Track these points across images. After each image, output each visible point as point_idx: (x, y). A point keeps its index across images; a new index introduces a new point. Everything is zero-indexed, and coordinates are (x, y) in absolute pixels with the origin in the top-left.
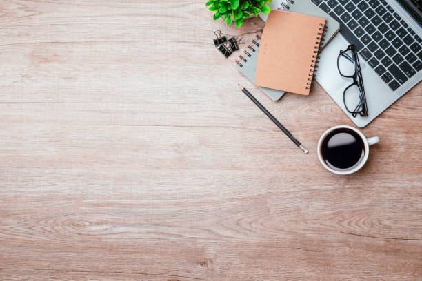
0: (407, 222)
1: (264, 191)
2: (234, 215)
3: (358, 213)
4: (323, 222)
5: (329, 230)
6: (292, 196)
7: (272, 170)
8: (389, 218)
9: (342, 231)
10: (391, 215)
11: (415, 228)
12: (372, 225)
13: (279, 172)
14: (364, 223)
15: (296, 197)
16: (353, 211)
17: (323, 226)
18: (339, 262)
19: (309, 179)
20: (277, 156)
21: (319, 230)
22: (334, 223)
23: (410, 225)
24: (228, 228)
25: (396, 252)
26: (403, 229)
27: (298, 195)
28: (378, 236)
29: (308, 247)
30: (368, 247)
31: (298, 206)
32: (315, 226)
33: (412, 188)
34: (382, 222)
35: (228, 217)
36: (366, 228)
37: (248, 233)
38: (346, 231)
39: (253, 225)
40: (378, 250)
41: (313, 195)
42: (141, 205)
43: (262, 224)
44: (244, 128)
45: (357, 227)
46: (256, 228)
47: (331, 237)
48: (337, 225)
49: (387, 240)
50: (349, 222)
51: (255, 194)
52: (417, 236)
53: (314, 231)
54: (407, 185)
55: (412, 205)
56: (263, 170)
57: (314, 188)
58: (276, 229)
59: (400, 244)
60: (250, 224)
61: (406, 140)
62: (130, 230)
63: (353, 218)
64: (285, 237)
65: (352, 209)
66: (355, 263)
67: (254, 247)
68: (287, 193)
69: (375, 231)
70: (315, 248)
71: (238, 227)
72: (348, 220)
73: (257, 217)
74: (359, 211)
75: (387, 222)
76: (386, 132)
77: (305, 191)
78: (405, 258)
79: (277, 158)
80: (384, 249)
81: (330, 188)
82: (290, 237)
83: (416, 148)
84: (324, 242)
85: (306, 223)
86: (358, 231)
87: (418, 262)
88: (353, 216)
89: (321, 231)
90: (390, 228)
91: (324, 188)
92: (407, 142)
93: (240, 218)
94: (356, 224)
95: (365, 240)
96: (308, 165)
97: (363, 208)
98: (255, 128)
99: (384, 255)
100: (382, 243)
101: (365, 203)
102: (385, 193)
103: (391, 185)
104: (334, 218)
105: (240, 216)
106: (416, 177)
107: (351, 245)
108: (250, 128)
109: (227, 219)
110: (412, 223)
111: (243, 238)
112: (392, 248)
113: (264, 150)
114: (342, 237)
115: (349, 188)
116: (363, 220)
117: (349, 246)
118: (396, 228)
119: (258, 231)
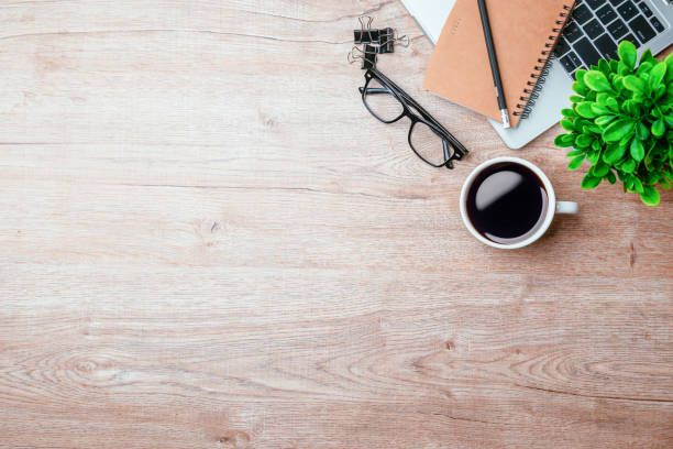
0: (638, 368)
1: (374, 308)
2: (311, 351)
3: (547, 349)
4: (482, 366)
5: (495, 382)
6: (427, 316)
7: (390, 269)
8: (604, 360)
9: (519, 382)
10: (608, 353)
11: (652, 379)
12: (574, 373)
13: (404, 272)
14: (557, 368)
15: (434, 319)
16: (540, 347)
17: (482, 374)
18: (512, 441)
19: (459, 287)
20: (399, 242)
21: (475, 381)
22: (504, 368)
23: (645, 373)
24: (295, 376)
25: (617, 422)
26: (629, 380)
27: (438, 315)
28: (582, 392)
29: (454, 411)
30: (566, 412)
31: (435, 336)
32: (467, 372)
33: (647, 305)
34: (592, 367)
35: (293, 354)
36: (562, 378)
37: (343, 384)
38: (525, 383)
39: (355, 370)
40: (583, 418)
41: (465, 315)
42: (155, 331)
43: (370, 369)
44: (340, 191)
45: (545, 375)
46: (359, 377)
47: (498, 394)
48: (509, 373)
49: (601, 400)
50: (531, 367)
51: (359, 312)
52: (656, 392)
53: (467, 382)
54: (638, 298)
55: (647, 336)
56: (373, 267)
57: (468, 303)
58: (398, 379)
59: (624, 407)
60: (349, 367)
61: (637, 215)
62: (142, 379)
63: (539, 359)
64: (413, 393)
65: (538, 342)
66: (540, 442)
67: (355, 412)
68: (418, 311)
69: (579, 384)
70: (467, 414)
71: (320, 375)
72: (530, 363)
73: (361, 356)
74: (549, 346)
75: (600, 367)
76: (601, 199)
77: (450, 308)
78: (633, 435)
79: (401, 247)
80: (594, 417)
81: (496, 302)
82: (421, 393)
83: (655, 230)
84: (484, 402)
85: (452, 367)
86: (548, 383)
87: (656, 441)
88: (539, 356)
89: (478, 383)
90: (606, 378)
91: (486, 302)
92: (640, 219)
93: (326, 356)
94: (544, 370)
95: (560, 400)
96: (456, 261)
97: (556, 341)
98: (361, 190)
99: (594, 428)
100: (591, 405)
101: (561, 331)
102: (598, 312)
103: (610, 298)
104: (502, 359)
105: (325, 353)
106: (656, 284)
107: (534, 409)
108: (349, 190)
109: (291, 358)
110: (647, 369)
111: (334, 394)
112: (610, 416)
113: (377, 232)
114: (519, 394)
115: (532, 303)
116: (555, 363)
117: (529, 410)
118: (618, 379)
119: (363, 382)
